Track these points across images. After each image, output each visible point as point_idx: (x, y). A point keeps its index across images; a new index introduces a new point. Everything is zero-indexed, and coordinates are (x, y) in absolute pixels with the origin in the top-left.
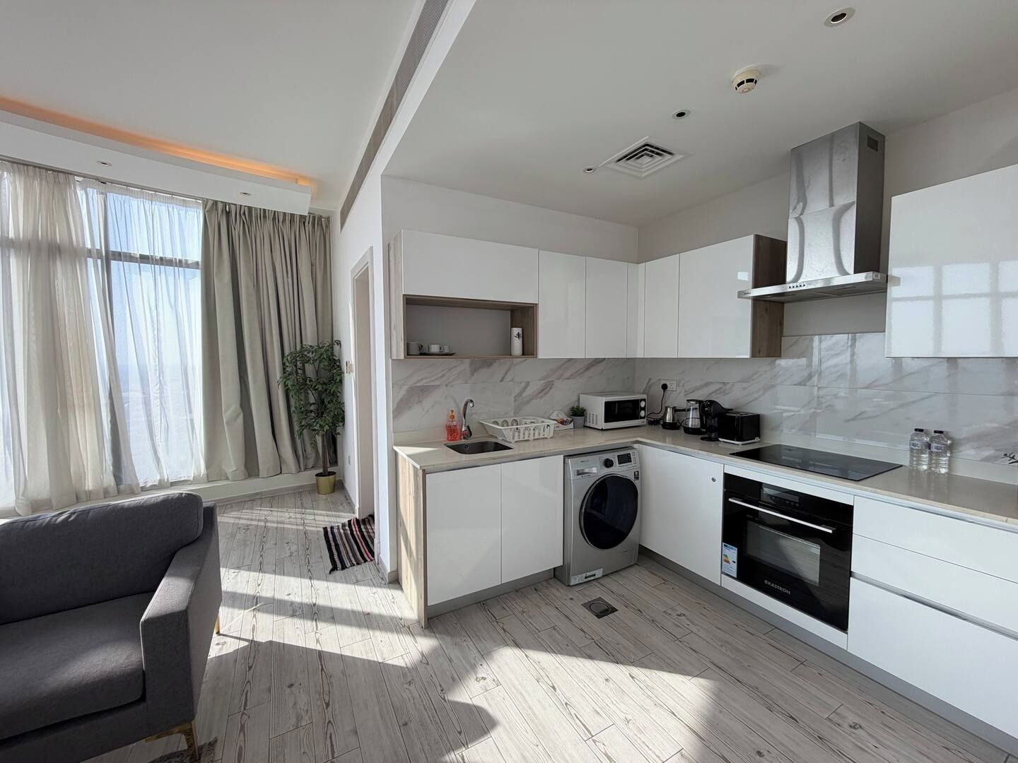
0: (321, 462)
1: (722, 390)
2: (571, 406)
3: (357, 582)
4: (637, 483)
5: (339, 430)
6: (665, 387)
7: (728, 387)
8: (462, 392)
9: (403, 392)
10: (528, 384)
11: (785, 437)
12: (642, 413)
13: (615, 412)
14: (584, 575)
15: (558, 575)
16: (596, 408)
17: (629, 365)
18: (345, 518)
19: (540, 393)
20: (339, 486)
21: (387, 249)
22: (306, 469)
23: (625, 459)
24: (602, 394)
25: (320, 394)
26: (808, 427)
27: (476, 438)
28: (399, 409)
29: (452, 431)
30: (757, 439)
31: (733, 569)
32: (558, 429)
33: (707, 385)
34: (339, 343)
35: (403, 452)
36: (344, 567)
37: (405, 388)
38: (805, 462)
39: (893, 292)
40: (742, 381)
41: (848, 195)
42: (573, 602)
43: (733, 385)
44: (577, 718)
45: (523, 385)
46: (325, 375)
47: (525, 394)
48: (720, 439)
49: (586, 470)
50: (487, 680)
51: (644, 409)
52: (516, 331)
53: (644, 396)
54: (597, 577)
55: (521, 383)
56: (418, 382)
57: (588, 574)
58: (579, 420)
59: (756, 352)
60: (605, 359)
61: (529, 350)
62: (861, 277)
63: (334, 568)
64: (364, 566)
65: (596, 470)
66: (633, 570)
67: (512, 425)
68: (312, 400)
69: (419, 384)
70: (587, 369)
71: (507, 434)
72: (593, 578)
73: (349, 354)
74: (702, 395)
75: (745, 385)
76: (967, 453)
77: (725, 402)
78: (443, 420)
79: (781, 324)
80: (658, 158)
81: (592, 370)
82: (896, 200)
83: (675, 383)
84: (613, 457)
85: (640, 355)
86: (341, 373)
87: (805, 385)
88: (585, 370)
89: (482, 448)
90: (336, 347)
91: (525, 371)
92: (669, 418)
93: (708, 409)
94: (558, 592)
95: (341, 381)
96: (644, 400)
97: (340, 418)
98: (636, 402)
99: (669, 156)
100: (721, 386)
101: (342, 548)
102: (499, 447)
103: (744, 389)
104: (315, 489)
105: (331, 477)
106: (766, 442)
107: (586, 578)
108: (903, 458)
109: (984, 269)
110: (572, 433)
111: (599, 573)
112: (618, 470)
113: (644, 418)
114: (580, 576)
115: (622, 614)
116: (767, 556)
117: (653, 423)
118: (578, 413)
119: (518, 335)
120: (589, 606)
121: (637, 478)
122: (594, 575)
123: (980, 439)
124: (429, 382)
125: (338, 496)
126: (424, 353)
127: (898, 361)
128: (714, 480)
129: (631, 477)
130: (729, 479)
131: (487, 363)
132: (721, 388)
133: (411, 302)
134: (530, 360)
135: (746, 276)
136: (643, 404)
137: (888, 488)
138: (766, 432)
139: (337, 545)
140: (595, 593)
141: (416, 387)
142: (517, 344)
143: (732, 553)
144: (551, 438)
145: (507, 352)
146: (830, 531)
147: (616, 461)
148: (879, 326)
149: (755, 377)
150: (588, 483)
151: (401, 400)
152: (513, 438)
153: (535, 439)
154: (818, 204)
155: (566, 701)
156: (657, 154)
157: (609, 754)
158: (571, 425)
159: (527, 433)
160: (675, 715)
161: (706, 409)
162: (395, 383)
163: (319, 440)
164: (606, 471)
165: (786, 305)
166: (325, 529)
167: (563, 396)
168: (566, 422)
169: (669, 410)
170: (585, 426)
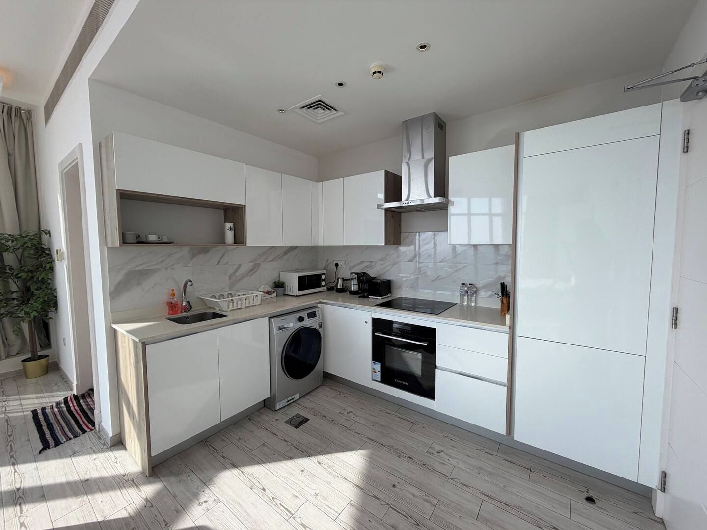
0: (29, 348)
1: (370, 266)
2: (274, 281)
3: (74, 454)
4: (320, 330)
5: (51, 314)
6: (337, 265)
7: (373, 264)
8: (182, 274)
9: (120, 276)
10: (240, 265)
11: (403, 292)
12: (323, 283)
13: (306, 283)
14: (286, 400)
15: (267, 405)
16: (292, 281)
17: (314, 250)
18: (60, 397)
19: (250, 272)
20: (54, 368)
21: (99, 149)
22: (8, 356)
23: (312, 315)
24: (296, 271)
25: (25, 281)
26: (414, 286)
27: (197, 310)
28: (116, 292)
29: (173, 307)
30: (389, 295)
31: (378, 376)
32: (264, 298)
33: (362, 262)
34: (48, 233)
35: (121, 329)
36: (58, 443)
37: (123, 273)
38: (415, 306)
39: (452, 210)
40: (381, 260)
41: (430, 154)
42: (278, 422)
43: (376, 263)
44: (282, 506)
45: (235, 267)
46: (30, 263)
47: (237, 274)
48: (370, 297)
49: (285, 326)
50: (209, 502)
51: (324, 280)
52: (228, 225)
53: (324, 272)
54: (295, 400)
55: (234, 265)
56: (137, 267)
57: (289, 399)
58: (280, 290)
59: (387, 242)
60: (297, 247)
61: (239, 239)
62: (437, 200)
63: (46, 446)
64: (83, 437)
65: (292, 325)
66: (319, 390)
67: (228, 298)
68: (14, 287)
69: (137, 269)
70: (285, 253)
71: (223, 305)
72: (292, 401)
73: (60, 241)
74: (358, 270)
75: (382, 262)
76: (482, 294)
77: (372, 273)
78: (165, 297)
79: (400, 225)
80: (328, 111)
81: (289, 254)
82: (451, 158)
83: (343, 262)
84: (304, 314)
85: (320, 245)
86: (51, 261)
87: (412, 261)
88: (284, 255)
89: (202, 317)
90: (45, 237)
91: (236, 256)
92: (340, 285)
93: (363, 278)
94: (268, 417)
95: (52, 269)
96: (324, 274)
97: (53, 302)
98: (319, 276)
99: (335, 112)
100: (369, 263)
101: (56, 426)
102: (216, 316)
103: (382, 264)
104: (22, 374)
105: (43, 361)
106: (394, 296)
107: (287, 402)
108: (457, 300)
109: (485, 201)
110: (275, 300)
111: (297, 396)
112: (308, 323)
113: (324, 286)
114: (283, 402)
115: (314, 421)
116: (396, 365)
117: (330, 289)
118: (279, 285)
119: (231, 228)
120: (289, 422)
121: (320, 327)
122: (293, 399)
123: (487, 287)
124: (149, 266)
125: (52, 377)
126: (141, 241)
127: (454, 246)
128: (366, 322)
129: (317, 327)
130: (375, 321)
131: (204, 250)
132: (369, 265)
133: (125, 197)
134: (240, 249)
135: (381, 196)
136: (323, 277)
137: (451, 317)
138: (394, 290)
139: (49, 425)
140: (295, 411)
141: (136, 271)
142: (230, 236)
143: (378, 367)
144: (259, 305)
145: (222, 241)
146: (426, 345)
147: (306, 317)
148: (445, 228)
149: (387, 257)
150: (287, 335)
151: (119, 283)
152: (228, 308)
153: (246, 307)
154: (416, 156)
155: (273, 496)
156: (327, 108)
157: (304, 523)
158: (275, 295)
159: (239, 302)
160: (347, 480)
161: (361, 278)
162: (110, 269)
163: (25, 327)
164: (300, 325)
165: (402, 214)
166: (35, 413)
167: (268, 273)
168: (270, 292)
169: (340, 280)
170: (284, 295)
